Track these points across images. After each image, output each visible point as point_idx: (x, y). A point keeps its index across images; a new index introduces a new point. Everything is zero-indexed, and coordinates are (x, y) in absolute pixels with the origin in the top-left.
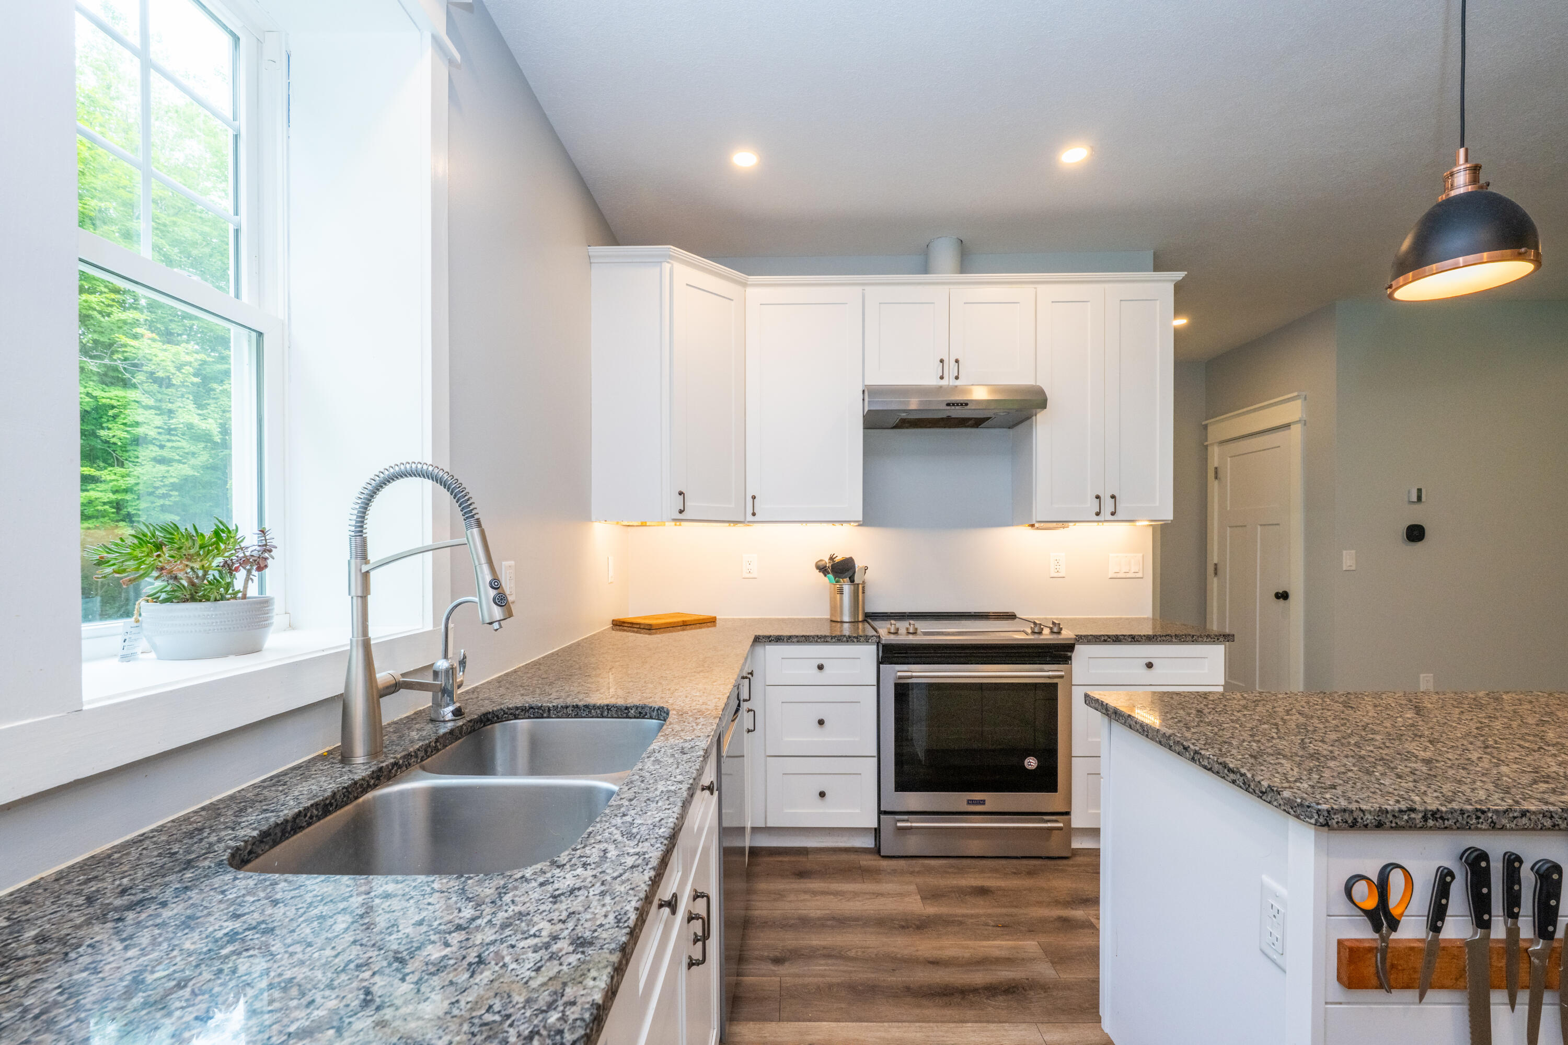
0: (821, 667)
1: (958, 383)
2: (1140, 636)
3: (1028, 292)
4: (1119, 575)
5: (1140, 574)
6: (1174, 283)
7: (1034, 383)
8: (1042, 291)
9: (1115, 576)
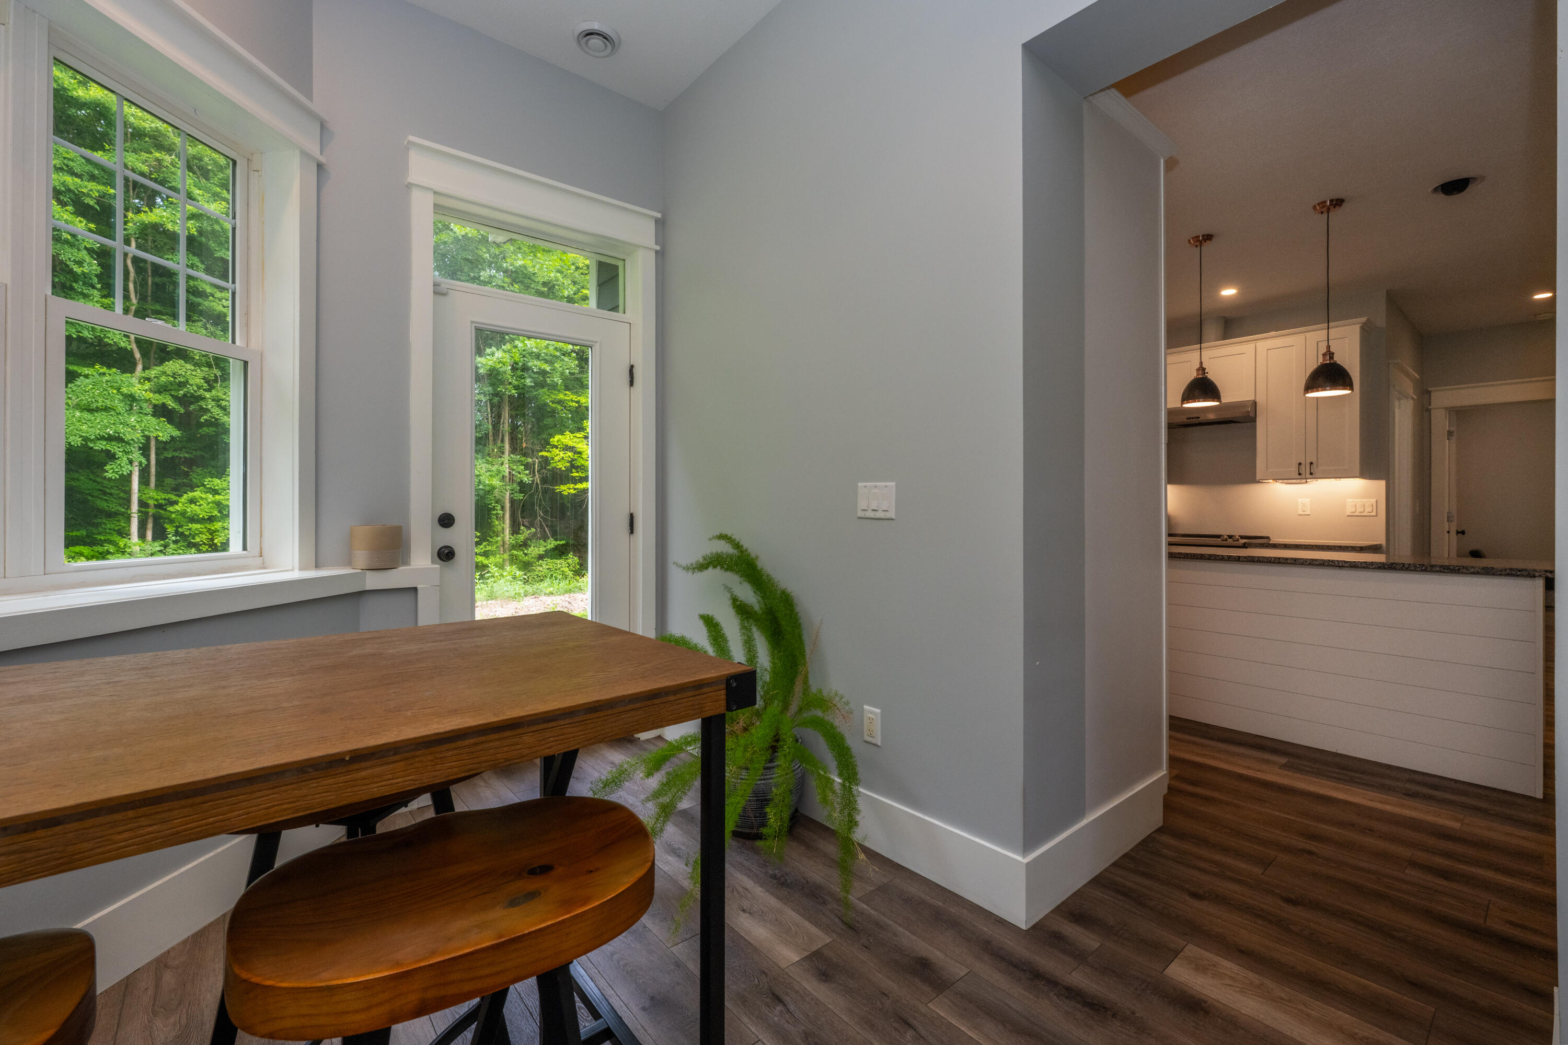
3: (1251, 346)
4: (1355, 514)
5: (1374, 514)
6: (1361, 325)
7: (1253, 399)
8: (1260, 344)
9: (1351, 514)
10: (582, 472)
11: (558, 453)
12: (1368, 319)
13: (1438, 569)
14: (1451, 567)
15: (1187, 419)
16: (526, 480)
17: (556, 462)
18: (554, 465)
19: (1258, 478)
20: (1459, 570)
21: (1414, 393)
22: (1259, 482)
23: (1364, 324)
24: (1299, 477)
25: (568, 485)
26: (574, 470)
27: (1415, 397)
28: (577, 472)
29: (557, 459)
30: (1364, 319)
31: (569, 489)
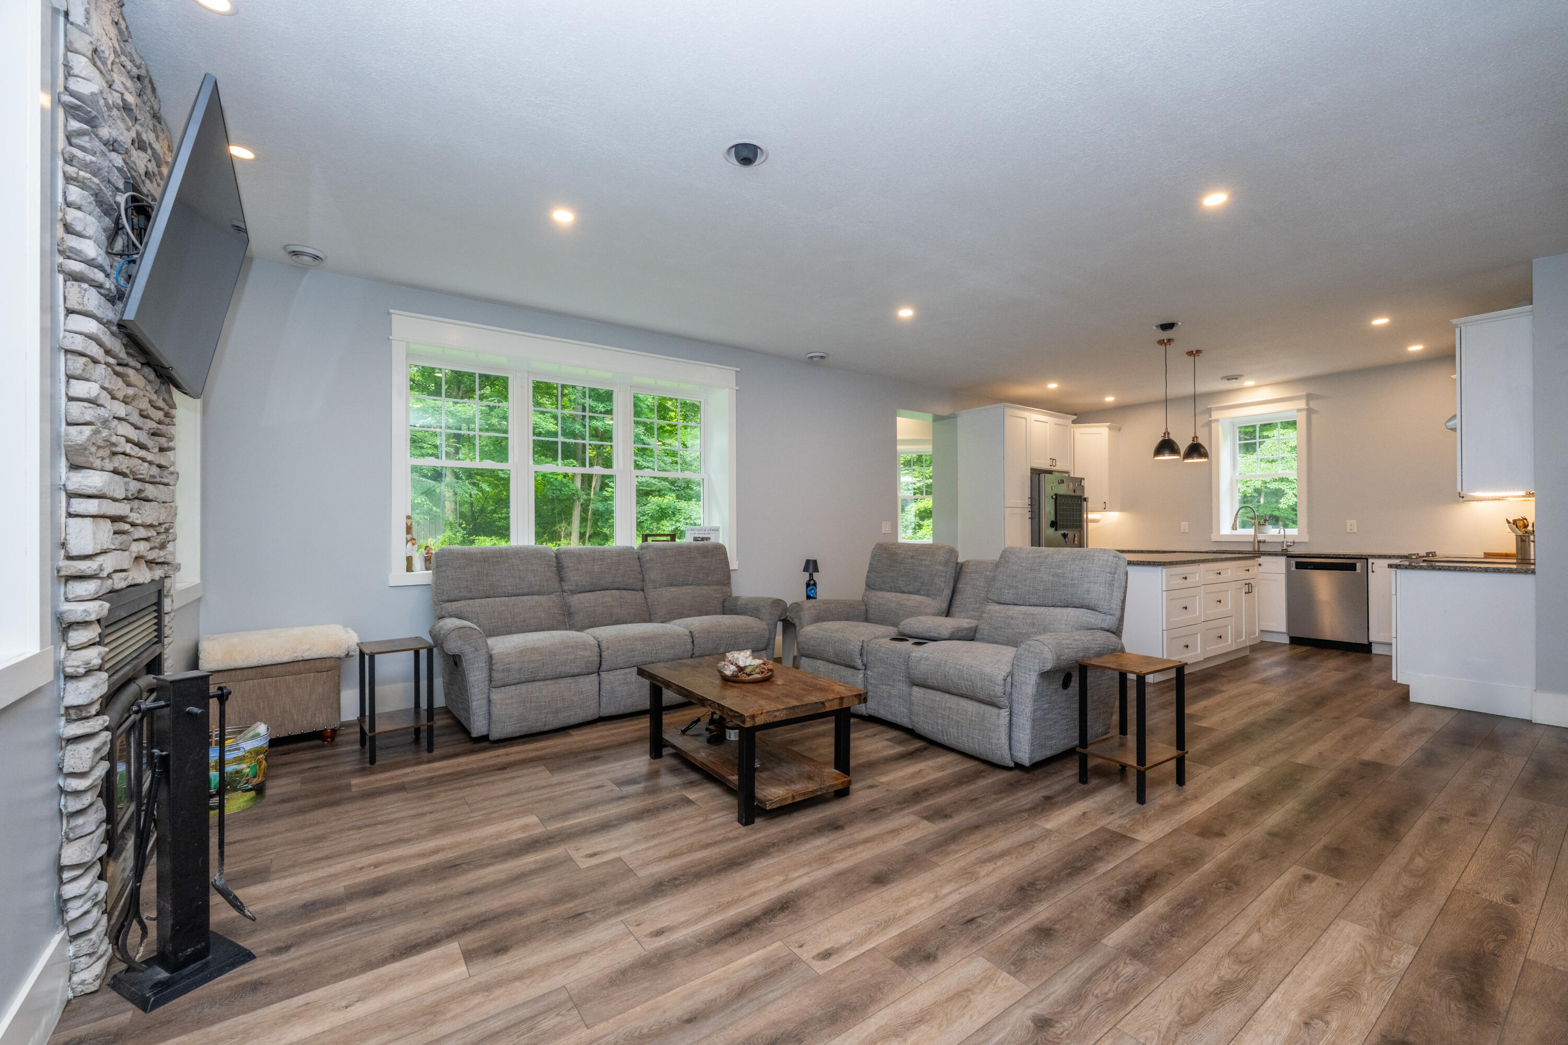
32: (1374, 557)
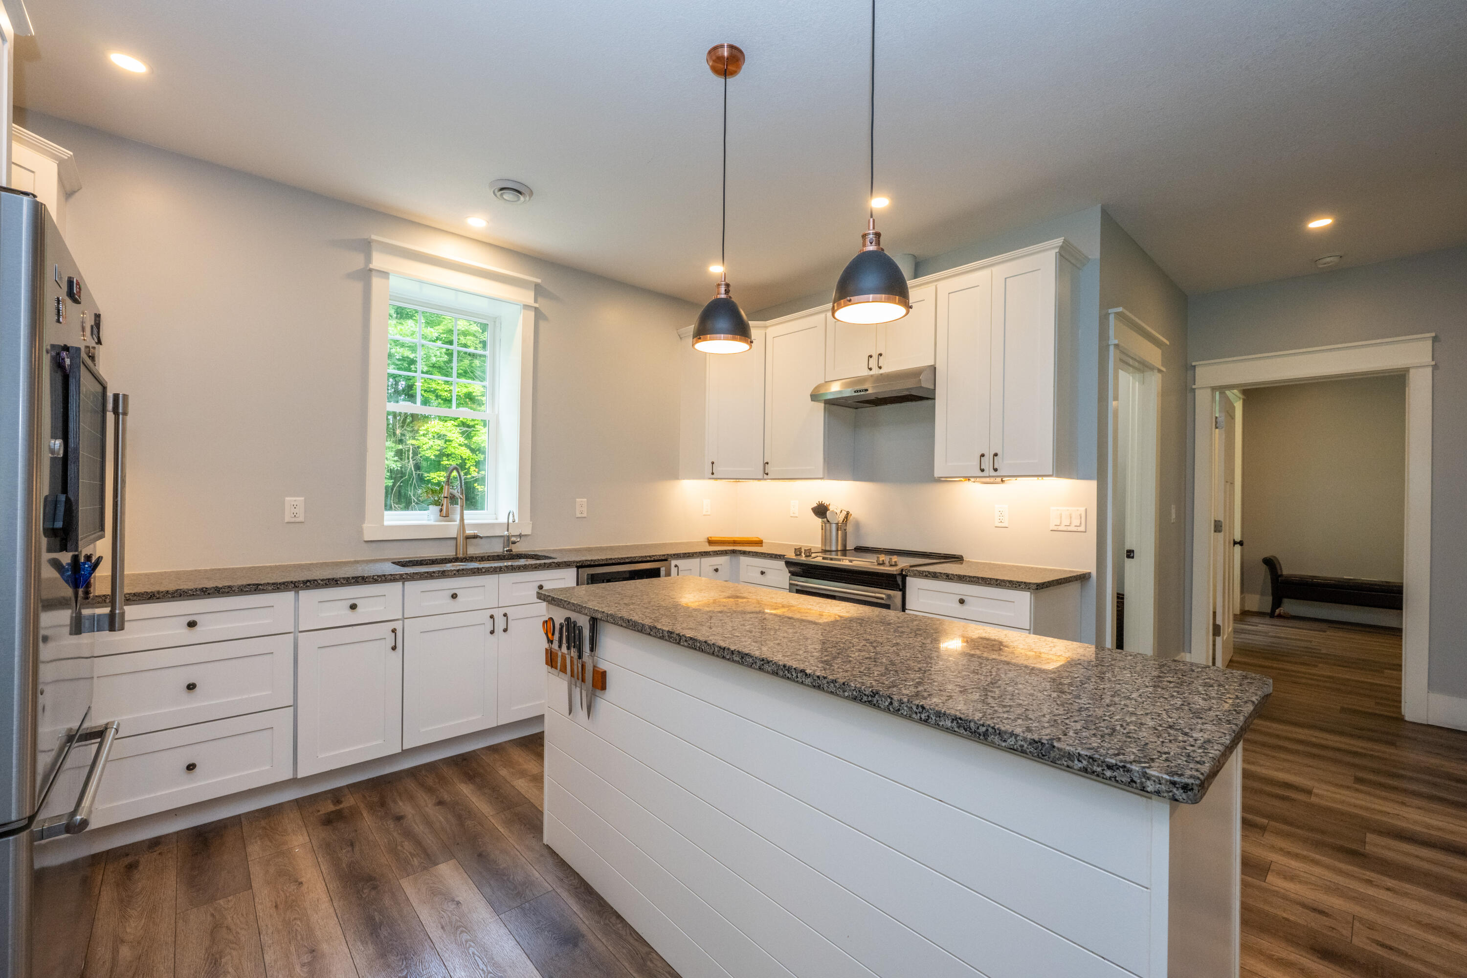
0: (762, 573)
1: (881, 371)
2: (953, 575)
3: (931, 288)
4: (1060, 528)
5: (1082, 528)
6: (1057, 250)
7: (933, 364)
8: (941, 285)
9: (1056, 528)
10: (453, 461)
11: (428, 441)
12: (1065, 241)
13: (948, 723)
14: (972, 725)
15: (855, 392)
16: (394, 466)
17: (424, 451)
18: (423, 453)
19: (937, 473)
20: (986, 734)
21: (1162, 365)
22: (939, 480)
23: (1061, 247)
24: (982, 474)
25: (439, 472)
26: (444, 458)
27: (1164, 369)
28: (448, 460)
29: (425, 447)
30: (1059, 241)
31: (439, 477)
32: (678, 556)
